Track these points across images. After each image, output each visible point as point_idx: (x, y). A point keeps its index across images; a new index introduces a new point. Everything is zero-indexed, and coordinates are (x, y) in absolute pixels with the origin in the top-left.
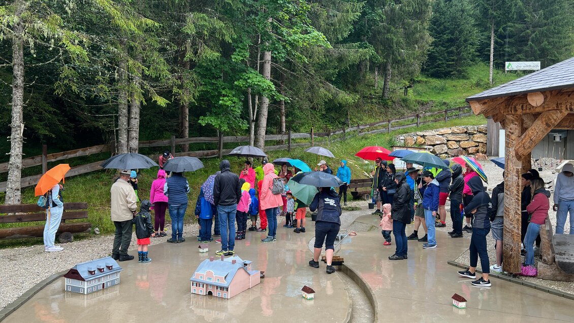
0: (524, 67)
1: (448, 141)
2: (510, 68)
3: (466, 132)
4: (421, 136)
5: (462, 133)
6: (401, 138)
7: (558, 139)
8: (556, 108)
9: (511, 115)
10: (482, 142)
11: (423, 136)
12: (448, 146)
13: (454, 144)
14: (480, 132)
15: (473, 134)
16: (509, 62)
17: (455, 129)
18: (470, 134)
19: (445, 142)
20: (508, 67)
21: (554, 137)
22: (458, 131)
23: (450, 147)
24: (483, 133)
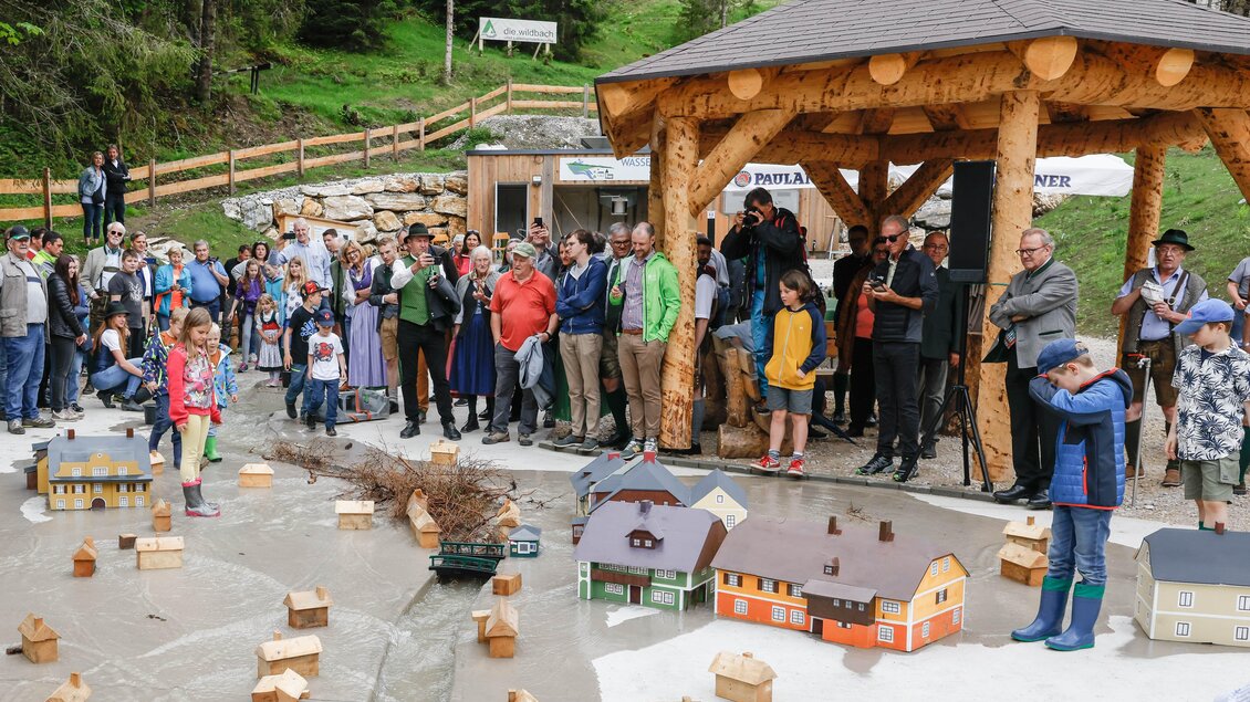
0: (521, 33)
1: (376, 211)
2: (489, 33)
3: (418, 190)
4: (314, 197)
5: (410, 192)
6: (266, 201)
7: (620, 210)
8: (774, 105)
9: (682, 119)
10: (456, 216)
11: (318, 198)
12: (376, 224)
13: (391, 218)
14: (451, 190)
15: (434, 195)
16: (487, 19)
17: (393, 181)
18: (426, 194)
19: (370, 213)
20: (486, 30)
21: (614, 204)
22: (400, 187)
23: (382, 225)
24: (458, 192)
